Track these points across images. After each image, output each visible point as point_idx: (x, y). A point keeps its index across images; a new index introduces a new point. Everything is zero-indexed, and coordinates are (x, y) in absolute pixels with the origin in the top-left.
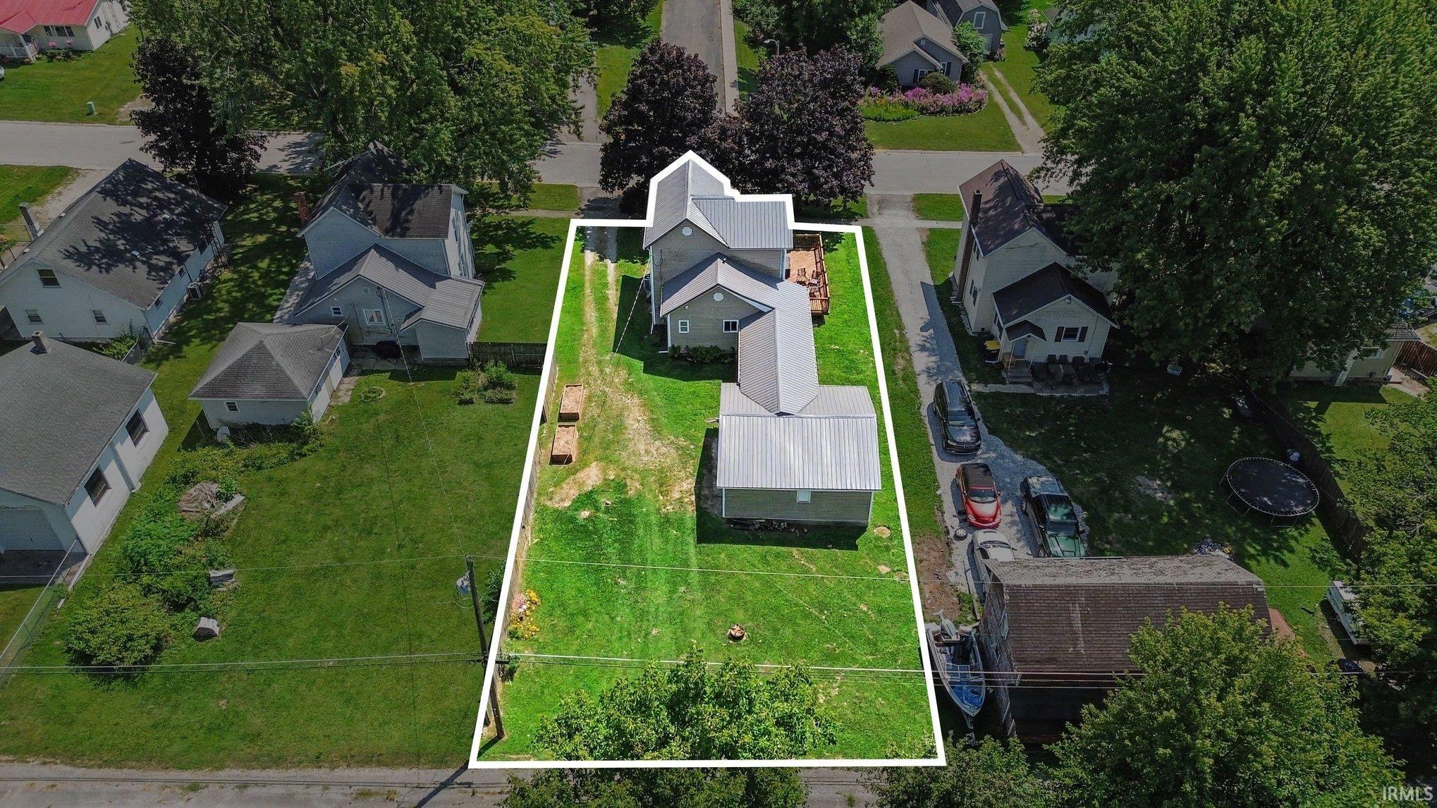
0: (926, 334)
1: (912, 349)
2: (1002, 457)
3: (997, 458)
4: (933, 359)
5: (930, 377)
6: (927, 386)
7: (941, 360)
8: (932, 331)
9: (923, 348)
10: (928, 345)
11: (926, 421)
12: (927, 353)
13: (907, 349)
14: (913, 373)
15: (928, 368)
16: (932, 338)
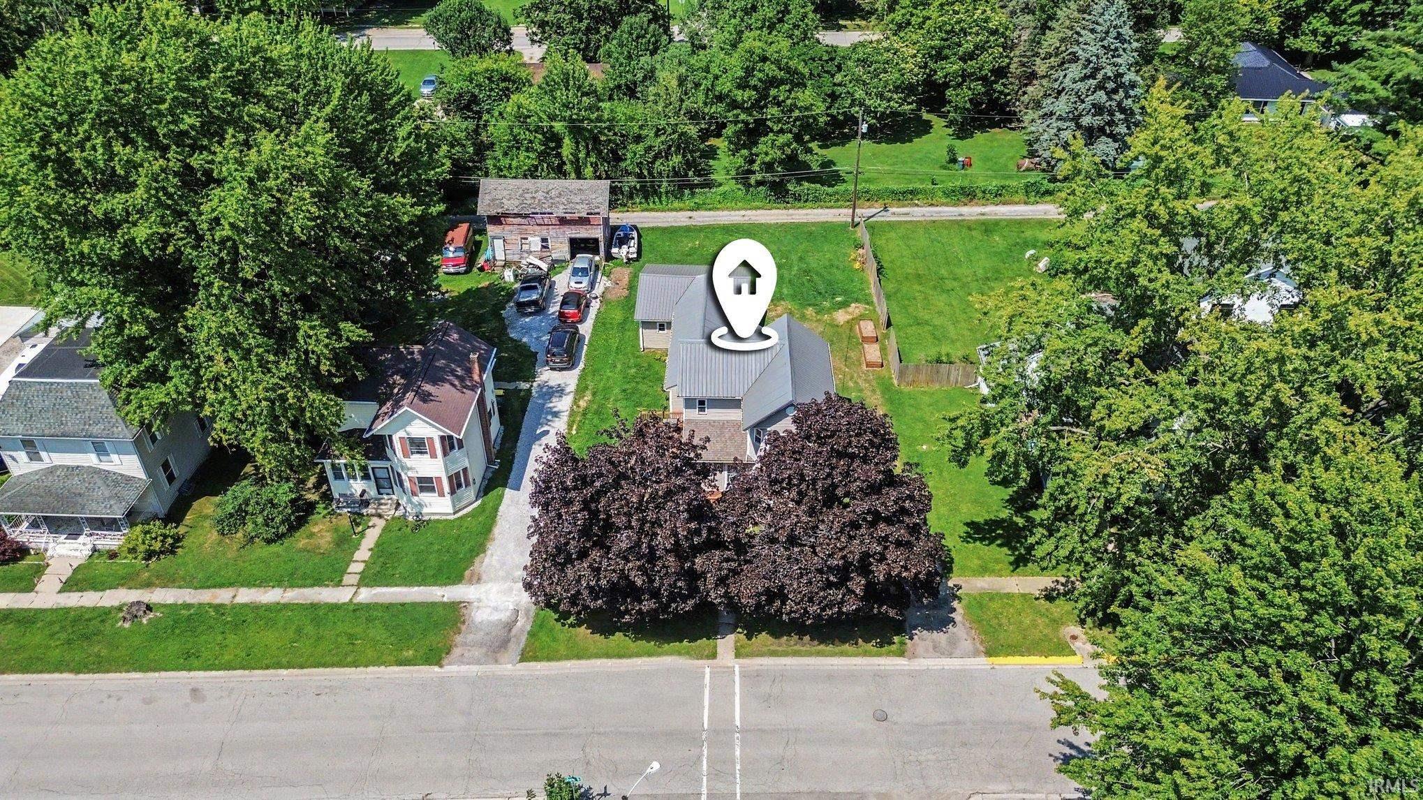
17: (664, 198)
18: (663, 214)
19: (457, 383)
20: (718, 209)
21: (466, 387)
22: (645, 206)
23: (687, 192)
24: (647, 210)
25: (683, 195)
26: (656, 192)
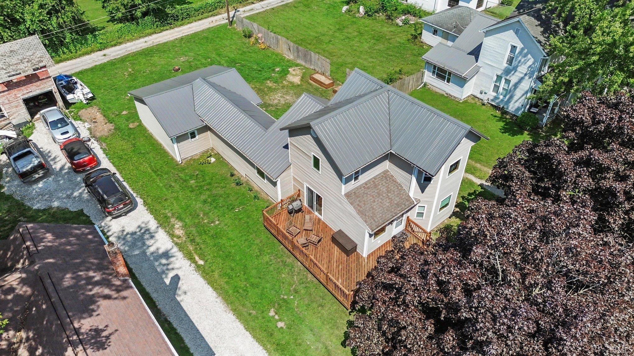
0: (171, 274)
1: (175, 249)
2: (69, 197)
3: (72, 194)
4: (152, 249)
5: (148, 230)
6: (146, 221)
7: (144, 253)
8: (167, 281)
9: (166, 255)
10: (164, 261)
11: (135, 195)
12: (161, 251)
13: (181, 247)
14: (164, 228)
15: (152, 237)
16: (163, 272)
17: (72, 47)
18: (78, 60)
19: (107, 291)
20: (121, 43)
21: (118, 290)
22: (58, 58)
23: (89, 36)
24: (61, 61)
25: (86, 40)
26: (62, 43)
